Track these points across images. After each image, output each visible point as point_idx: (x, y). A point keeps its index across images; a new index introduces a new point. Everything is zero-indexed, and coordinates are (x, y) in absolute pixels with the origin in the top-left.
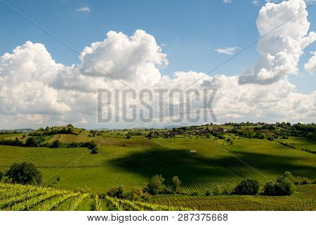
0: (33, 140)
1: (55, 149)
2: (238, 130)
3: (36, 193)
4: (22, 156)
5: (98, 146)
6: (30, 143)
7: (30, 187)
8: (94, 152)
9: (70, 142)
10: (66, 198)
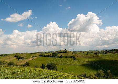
0: (54, 55)
1: (61, 58)
3: (56, 73)
4: (51, 60)
5: (76, 58)
6: (53, 56)
7: (54, 71)
8: (74, 60)
9: (66, 56)
10: (66, 76)
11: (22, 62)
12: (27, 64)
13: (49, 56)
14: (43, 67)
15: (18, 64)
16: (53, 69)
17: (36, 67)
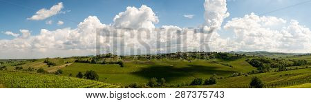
0: (94, 60)
1: (104, 65)
2: (194, 55)
4: (90, 67)
5: (124, 64)
6: (93, 62)
7: (94, 81)
8: (122, 66)
9: (110, 61)
11: (54, 69)
12: (60, 72)
13: (87, 62)
14: (80, 76)
15: (49, 71)
16: (93, 78)
17: (71, 75)
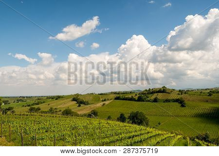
0: (141, 97)
1: (155, 103)
3: (146, 132)
4: (136, 107)
5: (186, 102)
6: (140, 99)
7: (142, 127)
8: (183, 106)
9: (165, 98)
10: (166, 137)
11: (86, 110)
12: (94, 114)
13: (132, 99)
14: (122, 119)
15: (79, 113)
16: (140, 123)
17: (109, 118)
